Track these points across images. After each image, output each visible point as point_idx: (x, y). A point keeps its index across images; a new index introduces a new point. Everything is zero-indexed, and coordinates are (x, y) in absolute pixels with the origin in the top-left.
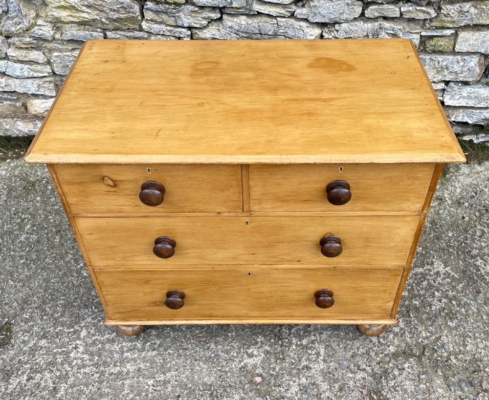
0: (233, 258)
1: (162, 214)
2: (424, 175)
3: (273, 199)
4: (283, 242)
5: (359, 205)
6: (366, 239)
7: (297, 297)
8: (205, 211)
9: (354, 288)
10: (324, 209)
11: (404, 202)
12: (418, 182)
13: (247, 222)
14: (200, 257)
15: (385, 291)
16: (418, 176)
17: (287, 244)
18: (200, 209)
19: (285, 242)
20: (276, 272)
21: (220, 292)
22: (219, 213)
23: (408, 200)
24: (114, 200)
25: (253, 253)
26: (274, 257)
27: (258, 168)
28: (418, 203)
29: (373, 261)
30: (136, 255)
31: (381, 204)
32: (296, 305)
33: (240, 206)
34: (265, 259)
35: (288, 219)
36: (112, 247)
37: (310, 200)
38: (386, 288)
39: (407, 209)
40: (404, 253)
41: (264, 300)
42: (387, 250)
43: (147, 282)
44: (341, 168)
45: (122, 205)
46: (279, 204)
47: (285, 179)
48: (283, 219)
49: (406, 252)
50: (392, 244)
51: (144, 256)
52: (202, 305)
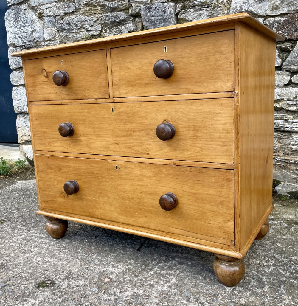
0: (106, 147)
1: (68, 101)
2: (226, 47)
3: (126, 84)
4: (136, 131)
5: (183, 87)
6: (194, 128)
7: (151, 201)
8: (89, 97)
9: (195, 194)
10: (160, 93)
11: (217, 80)
12: (223, 56)
13: (112, 109)
14: (88, 146)
15: (222, 203)
16: (223, 49)
17: (138, 133)
18: (86, 95)
19: (137, 131)
20: (133, 166)
21: (100, 187)
22: (96, 99)
23: (219, 78)
24: (46, 89)
25: (117, 142)
26: (130, 148)
27: (116, 54)
28: (228, 81)
29: (203, 157)
30: (55, 141)
31: (198, 84)
32: (150, 212)
33: (107, 91)
34: (125, 150)
35: (136, 104)
36: (44, 132)
37: (149, 84)
38: (222, 199)
39: (221, 90)
40: (229, 148)
41: (128, 202)
42: (213, 143)
43: (59, 169)
44: (165, 48)
45: (50, 93)
46: (130, 89)
47: (131, 62)
48: (133, 104)
49: (230, 145)
50: (217, 135)
51: (59, 142)
52: (89, 200)
